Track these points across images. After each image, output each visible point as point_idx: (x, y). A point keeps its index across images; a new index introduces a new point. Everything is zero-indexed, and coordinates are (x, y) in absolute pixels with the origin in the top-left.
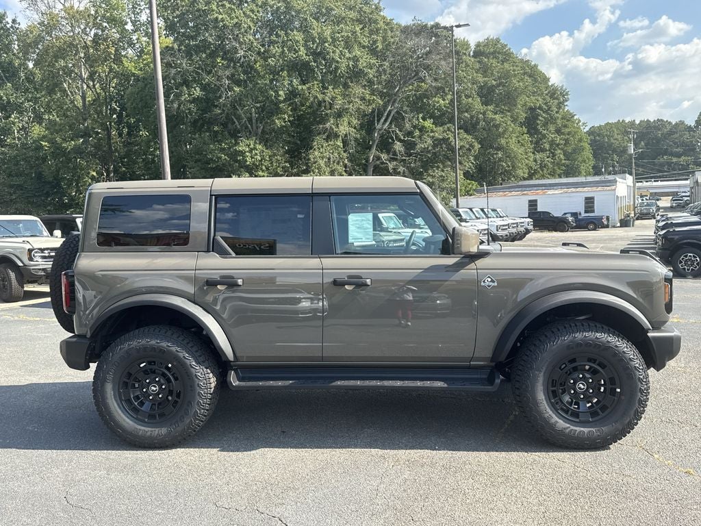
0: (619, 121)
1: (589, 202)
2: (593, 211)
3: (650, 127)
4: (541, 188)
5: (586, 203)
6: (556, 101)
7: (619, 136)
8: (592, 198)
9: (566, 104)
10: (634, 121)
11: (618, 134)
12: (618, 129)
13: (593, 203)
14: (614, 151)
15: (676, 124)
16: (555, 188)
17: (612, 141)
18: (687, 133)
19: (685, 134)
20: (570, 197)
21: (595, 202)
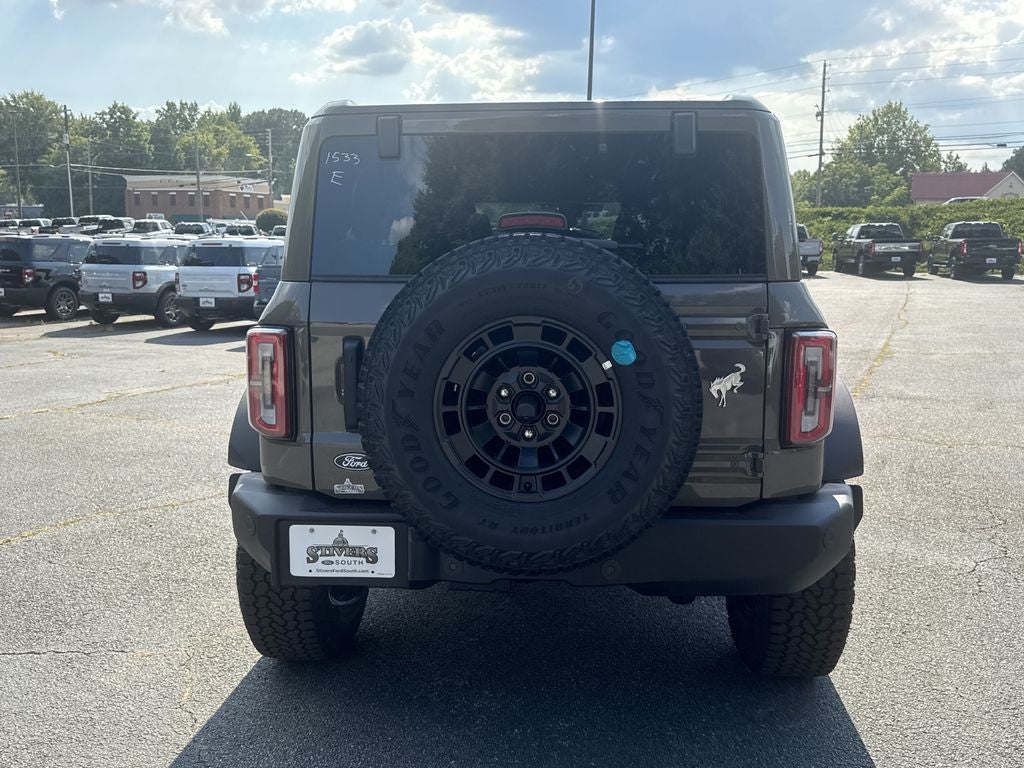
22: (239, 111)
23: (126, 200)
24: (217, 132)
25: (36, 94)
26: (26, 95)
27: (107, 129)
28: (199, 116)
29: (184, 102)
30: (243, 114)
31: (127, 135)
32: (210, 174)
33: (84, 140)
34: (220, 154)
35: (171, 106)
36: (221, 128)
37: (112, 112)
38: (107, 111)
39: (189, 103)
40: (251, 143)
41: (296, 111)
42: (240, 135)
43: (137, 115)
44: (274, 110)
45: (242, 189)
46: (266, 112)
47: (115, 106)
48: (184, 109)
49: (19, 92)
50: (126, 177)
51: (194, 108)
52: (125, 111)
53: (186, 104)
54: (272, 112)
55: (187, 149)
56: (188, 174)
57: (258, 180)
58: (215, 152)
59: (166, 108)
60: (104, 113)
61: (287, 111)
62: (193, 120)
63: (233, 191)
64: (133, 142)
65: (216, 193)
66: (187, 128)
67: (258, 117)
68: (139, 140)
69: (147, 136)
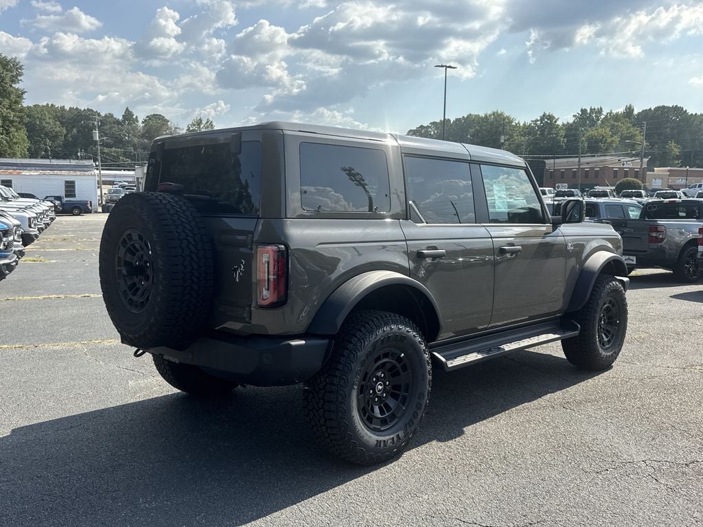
0: (48, 104)
1: (70, 186)
2: (74, 196)
3: (80, 115)
4: (12, 168)
5: (66, 187)
6: (10, 74)
7: (51, 120)
8: (73, 182)
9: (20, 78)
10: (64, 107)
11: (49, 118)
12: (49, 113)
13: (74, 187)
14: (46, 135)
15: (106, 116)
16: (29, 168)
17: (44, 124)
18: (116, 125)
19: (114, 127)
20: (49, 179)
21: (76, 187)
22: (633, 110)
23: (545, 175)
24: (613, 127)
25: (499, 112)
26: (494, 114)
27: (538, 130)
28: (603, 117)
29: (593, 108)
30: (636, 112)
31: (549, 134)
32: (604, 156)
33: (523, 138)
34: (612, 142)
35: (584, 111)
36: (616, 124)
37: (542, 119)
38: (539, 118)
39: (596, 108)
40: (638, 132)
41: (676, 106)
42: (630, 127)
43: (557, 120)
44: (658, 107)
45: (623, 165)
46: (653, 109)
47: (544, 115)
48: (593, 113)
49: (489, 112)
50: (546, 161)
51: (600, 111)
52: (551, 117)
53: (594, 109)
54: (657, 109)
55: (590, 140)
56: (588, 156)
57: (633, 158)
58: (609, 140)
59: (580, 113)
60: (537, 120)
61: (669, 107)
62: (598, 120)
63: (616, 167)
64: (554, 138)
65: (604, 168)
66: (593, 126)
67: (646, 114)
68: (557, 136)
69: (563, 133)
